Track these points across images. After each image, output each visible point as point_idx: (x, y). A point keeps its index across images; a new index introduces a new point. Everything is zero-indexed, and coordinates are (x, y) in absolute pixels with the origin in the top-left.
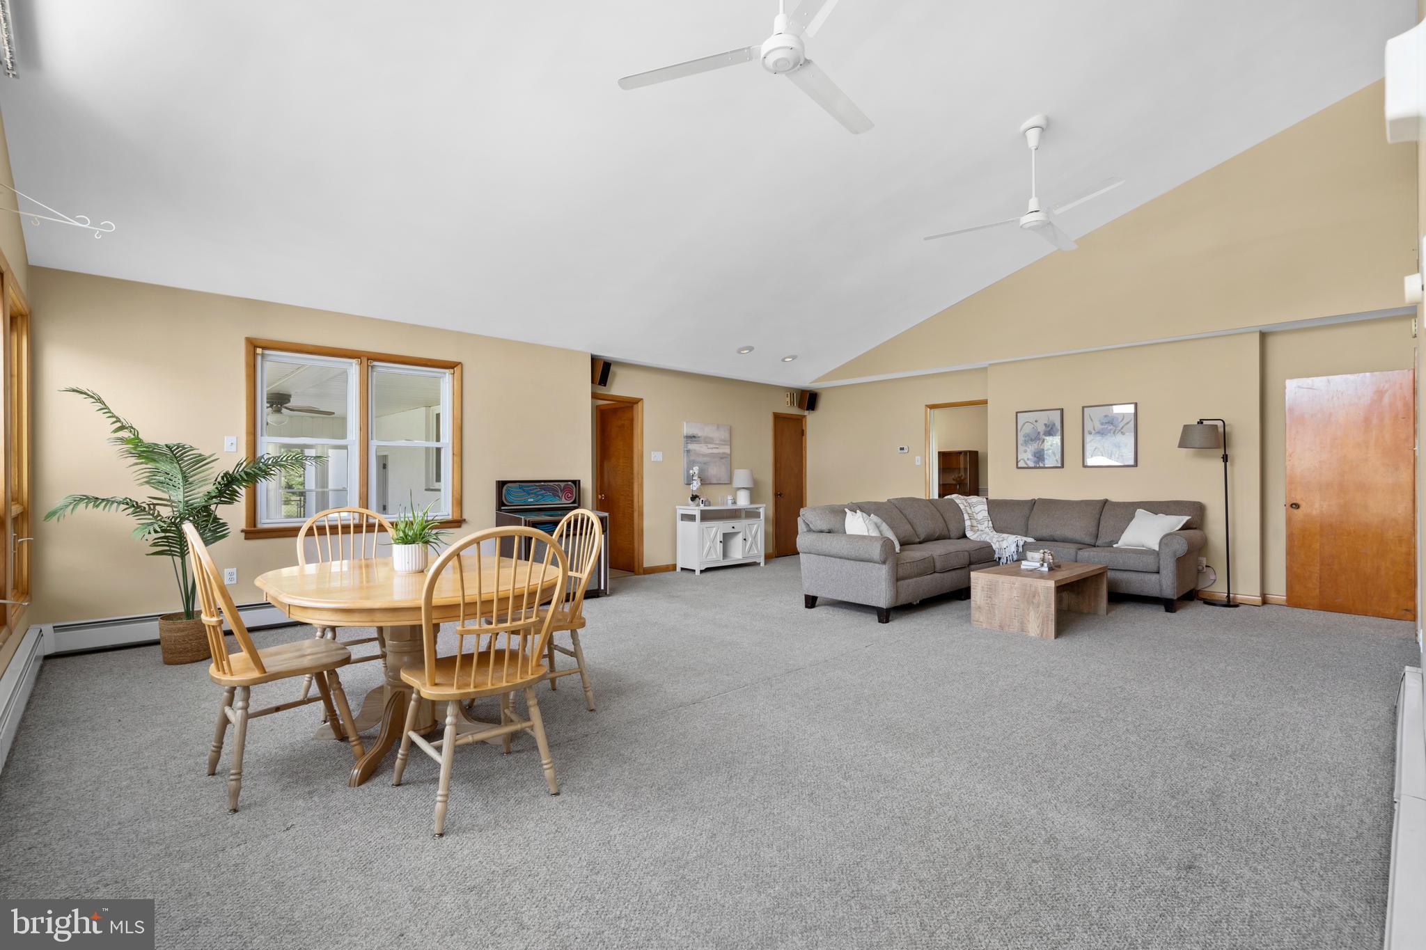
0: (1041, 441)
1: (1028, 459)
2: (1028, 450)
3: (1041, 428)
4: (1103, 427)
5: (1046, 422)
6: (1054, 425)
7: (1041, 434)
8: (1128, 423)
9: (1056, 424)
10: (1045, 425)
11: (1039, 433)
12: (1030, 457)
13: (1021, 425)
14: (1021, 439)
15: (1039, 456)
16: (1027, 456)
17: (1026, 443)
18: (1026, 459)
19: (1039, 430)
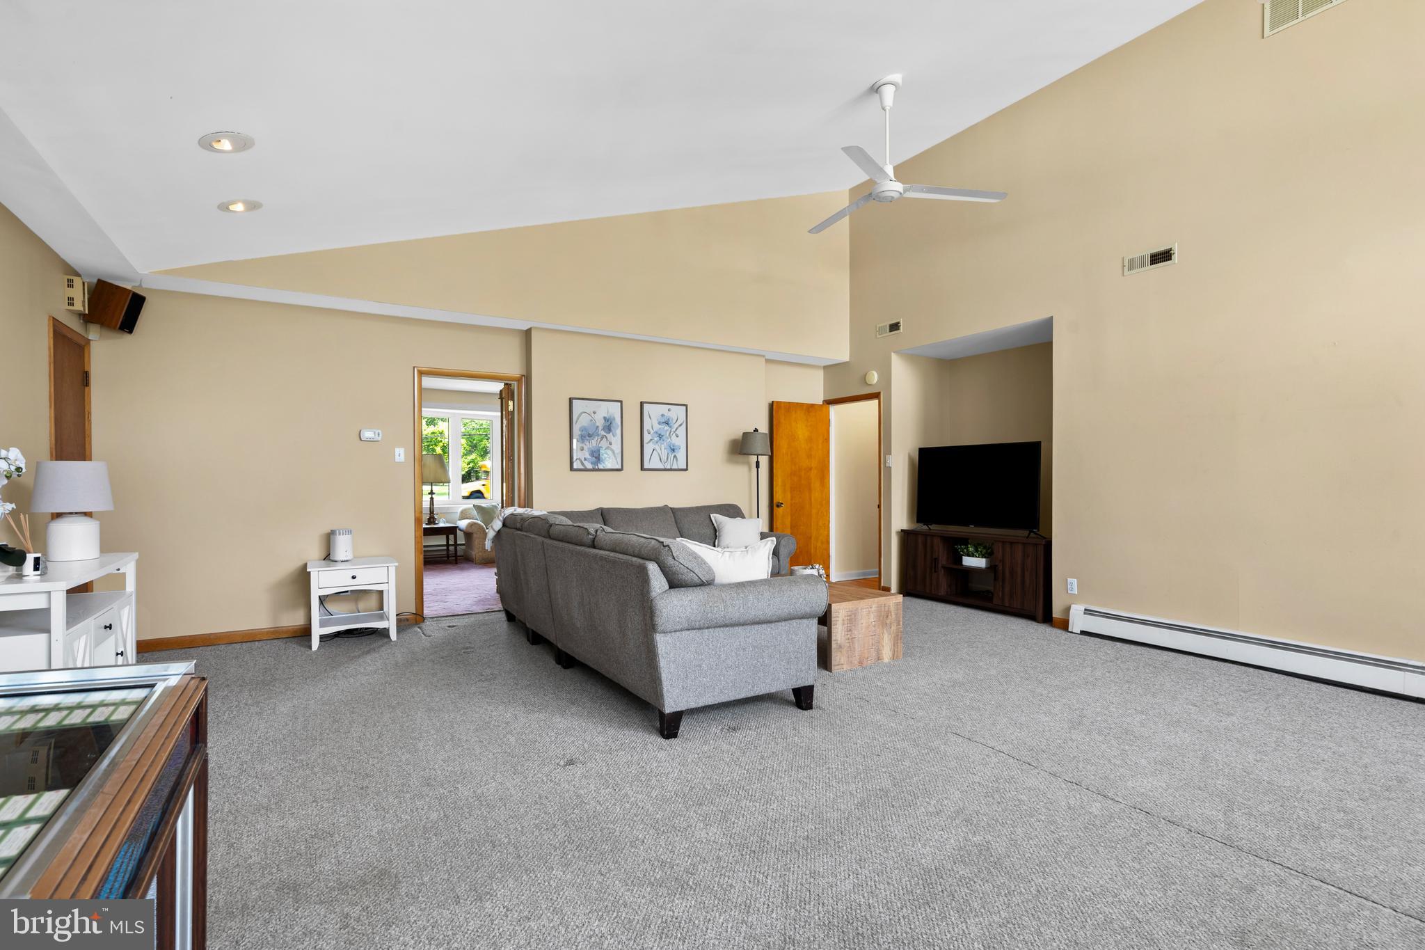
0: (600, 437)
1: (585, 459)
2: (585, 448)
3: (600, 423)
4: (660, 426)
5: (606, 416)
6: (614, 419)
7: (600, 428)
8: (681, 425)
9: (616, 418)
10: (605, 418)
11: (598, 427)
12: (588, 456)
13: (577, 416)
14: (576, 432)
15: (596, 456)
16: (582, 454)
17: (582, 438)
18: (583, 460)
19: (597, 424)
